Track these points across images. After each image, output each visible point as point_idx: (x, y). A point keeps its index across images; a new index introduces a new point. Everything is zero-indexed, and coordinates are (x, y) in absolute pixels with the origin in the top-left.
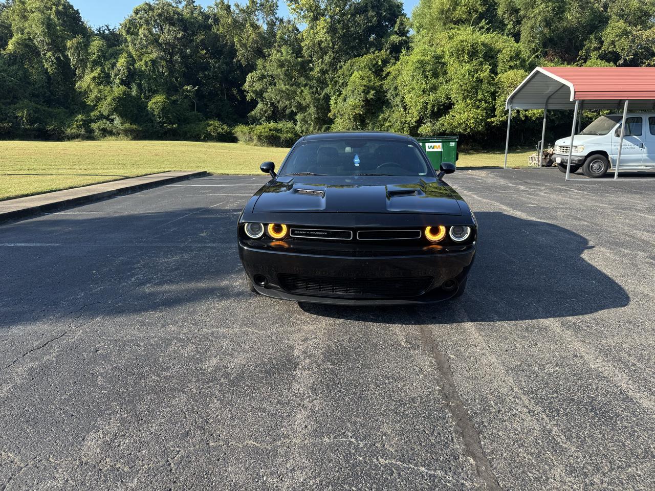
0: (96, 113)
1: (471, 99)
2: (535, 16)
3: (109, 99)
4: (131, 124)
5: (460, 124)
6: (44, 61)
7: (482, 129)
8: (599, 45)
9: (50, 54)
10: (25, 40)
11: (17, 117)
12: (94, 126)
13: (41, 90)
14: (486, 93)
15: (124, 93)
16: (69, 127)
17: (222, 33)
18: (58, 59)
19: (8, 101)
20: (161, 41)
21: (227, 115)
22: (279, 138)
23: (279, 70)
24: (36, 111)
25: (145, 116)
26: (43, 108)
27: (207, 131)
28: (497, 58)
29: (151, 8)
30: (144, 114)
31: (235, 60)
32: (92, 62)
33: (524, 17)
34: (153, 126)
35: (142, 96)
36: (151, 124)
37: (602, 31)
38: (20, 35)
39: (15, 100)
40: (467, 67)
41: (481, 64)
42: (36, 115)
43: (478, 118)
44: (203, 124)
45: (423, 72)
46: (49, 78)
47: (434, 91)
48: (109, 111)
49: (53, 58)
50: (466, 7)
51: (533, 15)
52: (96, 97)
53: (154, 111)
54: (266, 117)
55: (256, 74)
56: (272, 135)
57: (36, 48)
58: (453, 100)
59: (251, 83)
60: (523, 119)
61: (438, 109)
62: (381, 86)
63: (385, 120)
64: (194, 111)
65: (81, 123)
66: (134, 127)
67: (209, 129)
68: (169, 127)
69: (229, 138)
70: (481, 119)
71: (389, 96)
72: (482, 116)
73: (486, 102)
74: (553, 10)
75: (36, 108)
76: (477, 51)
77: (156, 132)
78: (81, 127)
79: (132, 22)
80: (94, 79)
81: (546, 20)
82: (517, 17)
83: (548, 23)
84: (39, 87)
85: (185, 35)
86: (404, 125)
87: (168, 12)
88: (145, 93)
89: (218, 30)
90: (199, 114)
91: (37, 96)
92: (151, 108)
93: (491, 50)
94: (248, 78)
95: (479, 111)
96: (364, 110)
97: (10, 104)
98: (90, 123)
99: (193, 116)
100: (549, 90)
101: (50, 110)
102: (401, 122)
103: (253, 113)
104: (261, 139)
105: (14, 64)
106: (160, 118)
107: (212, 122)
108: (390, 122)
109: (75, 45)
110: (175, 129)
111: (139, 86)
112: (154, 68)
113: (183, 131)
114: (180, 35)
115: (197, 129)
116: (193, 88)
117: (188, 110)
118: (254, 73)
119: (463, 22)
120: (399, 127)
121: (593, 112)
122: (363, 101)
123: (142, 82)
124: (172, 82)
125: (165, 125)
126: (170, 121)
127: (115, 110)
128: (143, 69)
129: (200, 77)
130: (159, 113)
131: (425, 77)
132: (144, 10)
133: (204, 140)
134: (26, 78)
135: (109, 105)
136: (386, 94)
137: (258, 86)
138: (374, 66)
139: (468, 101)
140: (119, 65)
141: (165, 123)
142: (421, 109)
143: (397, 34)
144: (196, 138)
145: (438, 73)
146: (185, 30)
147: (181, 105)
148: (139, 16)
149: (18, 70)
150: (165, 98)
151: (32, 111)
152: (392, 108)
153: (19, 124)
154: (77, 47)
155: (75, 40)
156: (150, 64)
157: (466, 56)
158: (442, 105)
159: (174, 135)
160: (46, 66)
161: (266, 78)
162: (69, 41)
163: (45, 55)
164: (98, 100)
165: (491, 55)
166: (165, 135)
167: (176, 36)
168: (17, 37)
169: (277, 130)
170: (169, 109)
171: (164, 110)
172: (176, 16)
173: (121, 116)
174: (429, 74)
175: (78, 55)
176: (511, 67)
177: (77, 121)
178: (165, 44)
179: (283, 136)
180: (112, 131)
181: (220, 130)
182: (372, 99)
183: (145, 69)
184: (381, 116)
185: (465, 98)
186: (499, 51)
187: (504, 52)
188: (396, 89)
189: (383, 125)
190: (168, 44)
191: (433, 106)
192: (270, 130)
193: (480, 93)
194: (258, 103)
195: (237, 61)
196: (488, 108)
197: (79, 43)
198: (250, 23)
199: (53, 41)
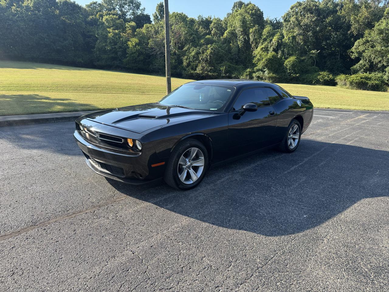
0: (257, 68)
3: (264, 60)
4: (273, 74)
6: (238, 41)
9: (241, 37)
10: (232, 30)
11: (220, 70)
12: (254, 75)
13: (234, 56)
15: (273, 56)
16: (242, 75)
17: (343, 15)
18: (245, 39)
19: (219, 62)
20: (302, 24)
21: (338, 68)
22: (367, 83)
23: (378, 37)
24: (230, 67)
25: (282, 69)
26: (233, 65)
27: (317, 78)
29: (300, 4)
30: (282, 68)
31: (349, 32)
32: (263, 40)
34: (285, 75)
35: (283, 58)
36: (284, 74)
38: (230, 28)
39: (222, 62)
42: (229, 69)
44: (316, 74)
46: (239, 50)
48: (262, 67)
49: (242, 39)
52: (258, 59)
53: (287, 66)
54: (364, 69)
55: (363, 40)
56: (362, 82)
57: (236, 34)
59: (358, 46)
64: (314, 66)
65: (248, 73)
66: (274, 75)
67: (319, 77)
68: (294, 76)
69: (332, 83)
75: (230, 65)
77: (286, 78)
78: (248, 76)
79: (288, 14)
80: (262, 49)
84: (234, 55)
85: (317, 19)
87: (310, 6)
88: (285, 56)
89: (341, 13)
90: (317, 67)
91: (232, 59)
92: (286, 65)
94: (356, 43)
97: (219, 63)
98: (253, 73)
99: (312, 69)
101: (236, 66)
103: (355, 66)
104: (352, 84)
105: (225, 43)
106: (290, 70)
107: (322, 73)
109: (253, 31)
110: (298, 77)
111: (283, 51)
112: (293, 41)
113: (302, 78)
114: (314, 20)
115: (311, 77)
116: (317, 52)
117: (310, 65)
118: (361, 40)
123: (285, 50)
124: (304, 48)
125: (292, 74)
126: (296, 72)
127: (266, 66)
128: (287, 42)
129: (323, 44)
130: (290, 67)
132: (296, 6)
133: (314, 84)
134: (229, 50)
135: (263, 63)
137: (361, 48)
140: (273, 40)
141: (292, 73)
144: (310, 83)
146: (319, 16)
147: (306, 62)
148: (293, 10)
149: (226, 46)
150: (296, 59)
151: (227, 67)
153: (221, 74)
154: (254, 32)
155: (254, 28)
156: (291, 38)
159: (296, 81)
160: (239, 43)
161: (369, 42)
162: (251, 29)
163: (239, 37)
164: (259, 60)
166: (291, 80)
167: (312, 20)
168: (229, 29)
169: (367, 78)
170: (297, 65)
171: (293, 66)
172: (314, 7)
173: (269, 69)
175: (254, 36)
177: (246, 72)
178: (304, 26)
179: (370, 83)
180: (262, 77)
181: (326, 78)
183: (288, 42)
190: (306, 25)
192: (361, 78)
194: (361, 59)
195: (350, 33)
197: (256, 30)
198: (364, 5)
199: (244, 30)
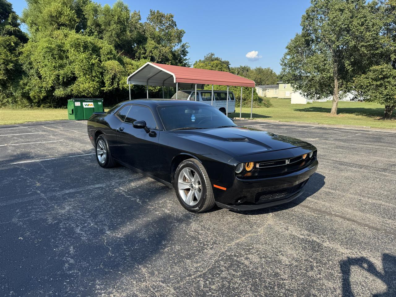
1: (89, 76)
2: (111, 30)
5: (84, 90)
7: (98, 94)
8: (145, 52)
14: (97, 72)
28: (99, 52)
33: (104, 30)
37: (145, 44)
40: (83, 55)
41: (91, 55)
43: (95, 87)
45: (52, 55)
47: (62, 68)
50: (67, 17)
51: (110, 30)
58: (76, 75)
60: (121, 89)
61: (67, 80)
62: (17, 60)
63: (25, 84)
70: (97, 88)
71: (24, 69)
72: (97, 86)
73: (98, 78)
74: (121, 29)
76: (87, 46)
81: (117, 34)
82: (100, 29)
83: (118, 36)
86: (41, 89)
93: (95, 47)
95: (95, 83)
96: (6, 76)
100: (150, 75)
102: (39, 87)
108: (29, 86)
119: (66, 26)
120: (37, 90)
121: (152, 87)
122: (4, 70)
131: (54, 58)
136: (22, 67)
138: (8, 45)
139: (87, 76)
142: (55, 79)
143: (11, 25)
145: (63, 57)
152: (29, 77)
157: (82, 49)
158: (70, 78)
165: (96, 50)
174: (57, 56)
176: (109, 59)
182: (11, 69)
184: (21, 82)
185: (85, 74)
186: (100, 48)
187: (103, 49)
188: (30, 63)
189: (24, 88)
191: (64, 78)
193: (93, 72)
196: (99, 82)
